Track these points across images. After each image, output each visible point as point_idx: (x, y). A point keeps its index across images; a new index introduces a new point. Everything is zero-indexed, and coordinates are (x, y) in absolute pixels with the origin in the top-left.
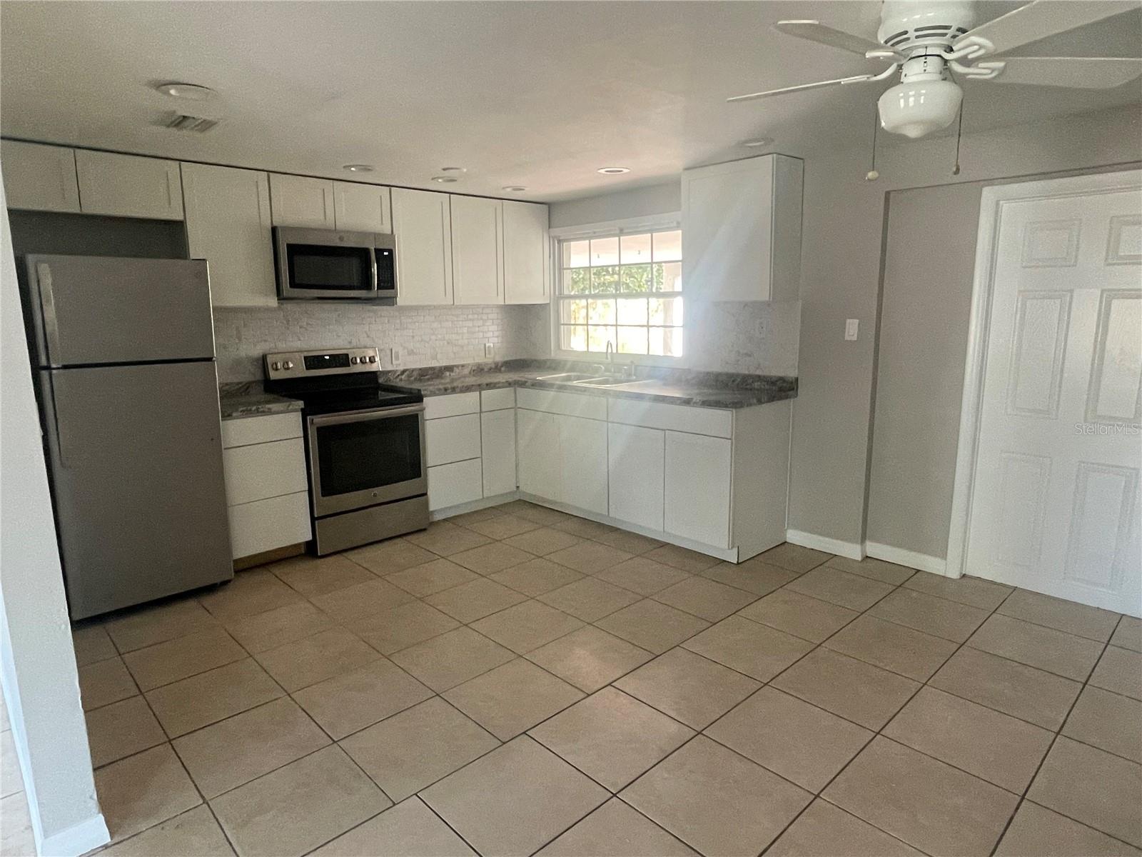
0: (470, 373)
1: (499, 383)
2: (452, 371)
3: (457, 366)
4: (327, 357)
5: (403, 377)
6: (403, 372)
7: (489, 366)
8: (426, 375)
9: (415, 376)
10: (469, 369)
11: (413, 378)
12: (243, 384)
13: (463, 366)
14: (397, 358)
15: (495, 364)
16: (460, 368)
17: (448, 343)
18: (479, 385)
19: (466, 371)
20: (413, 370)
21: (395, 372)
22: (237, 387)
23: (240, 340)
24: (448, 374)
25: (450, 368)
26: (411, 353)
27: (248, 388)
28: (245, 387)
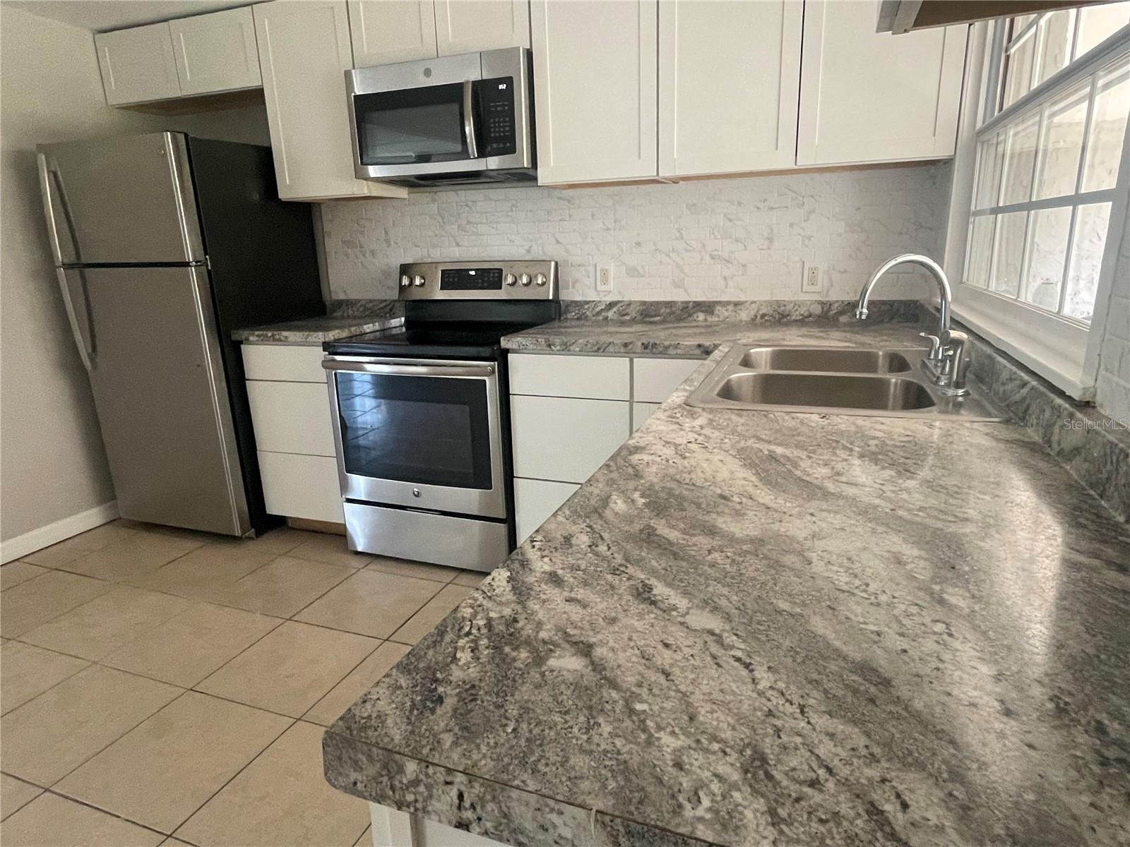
0: (754, 319)
1: (677, 346)
2: (712, 313)
3: (725, 304)
4: (473, 273)
5: (610, 314)
6: (611, 305)
7: (803, 310)
8: (656, 316)
9: (634, 314)
10: (752, 313)
11: (628, 318)
12: (388, 303)
13: (736, 304)
14: (605, 282)
15: (822, 303)
16: (730, 308)
17: (712, 257)
18: (626, 345)
19: (744, 315)
20: (630, 304)
21: (596, 303)
22: (382, 305)
23: (389, 245)
24: (701, 316)
25: (708, 307)
26: (633, 272)
27: (391, 310)
28: (390, 307)
